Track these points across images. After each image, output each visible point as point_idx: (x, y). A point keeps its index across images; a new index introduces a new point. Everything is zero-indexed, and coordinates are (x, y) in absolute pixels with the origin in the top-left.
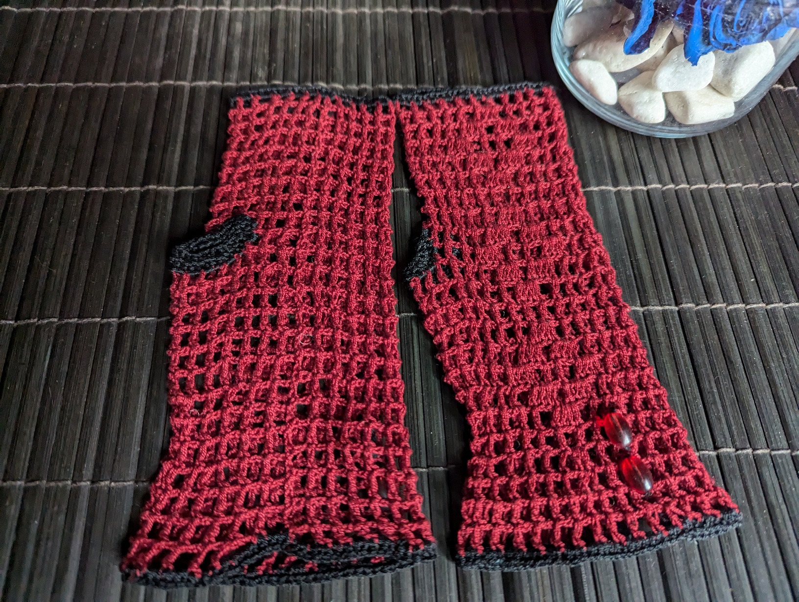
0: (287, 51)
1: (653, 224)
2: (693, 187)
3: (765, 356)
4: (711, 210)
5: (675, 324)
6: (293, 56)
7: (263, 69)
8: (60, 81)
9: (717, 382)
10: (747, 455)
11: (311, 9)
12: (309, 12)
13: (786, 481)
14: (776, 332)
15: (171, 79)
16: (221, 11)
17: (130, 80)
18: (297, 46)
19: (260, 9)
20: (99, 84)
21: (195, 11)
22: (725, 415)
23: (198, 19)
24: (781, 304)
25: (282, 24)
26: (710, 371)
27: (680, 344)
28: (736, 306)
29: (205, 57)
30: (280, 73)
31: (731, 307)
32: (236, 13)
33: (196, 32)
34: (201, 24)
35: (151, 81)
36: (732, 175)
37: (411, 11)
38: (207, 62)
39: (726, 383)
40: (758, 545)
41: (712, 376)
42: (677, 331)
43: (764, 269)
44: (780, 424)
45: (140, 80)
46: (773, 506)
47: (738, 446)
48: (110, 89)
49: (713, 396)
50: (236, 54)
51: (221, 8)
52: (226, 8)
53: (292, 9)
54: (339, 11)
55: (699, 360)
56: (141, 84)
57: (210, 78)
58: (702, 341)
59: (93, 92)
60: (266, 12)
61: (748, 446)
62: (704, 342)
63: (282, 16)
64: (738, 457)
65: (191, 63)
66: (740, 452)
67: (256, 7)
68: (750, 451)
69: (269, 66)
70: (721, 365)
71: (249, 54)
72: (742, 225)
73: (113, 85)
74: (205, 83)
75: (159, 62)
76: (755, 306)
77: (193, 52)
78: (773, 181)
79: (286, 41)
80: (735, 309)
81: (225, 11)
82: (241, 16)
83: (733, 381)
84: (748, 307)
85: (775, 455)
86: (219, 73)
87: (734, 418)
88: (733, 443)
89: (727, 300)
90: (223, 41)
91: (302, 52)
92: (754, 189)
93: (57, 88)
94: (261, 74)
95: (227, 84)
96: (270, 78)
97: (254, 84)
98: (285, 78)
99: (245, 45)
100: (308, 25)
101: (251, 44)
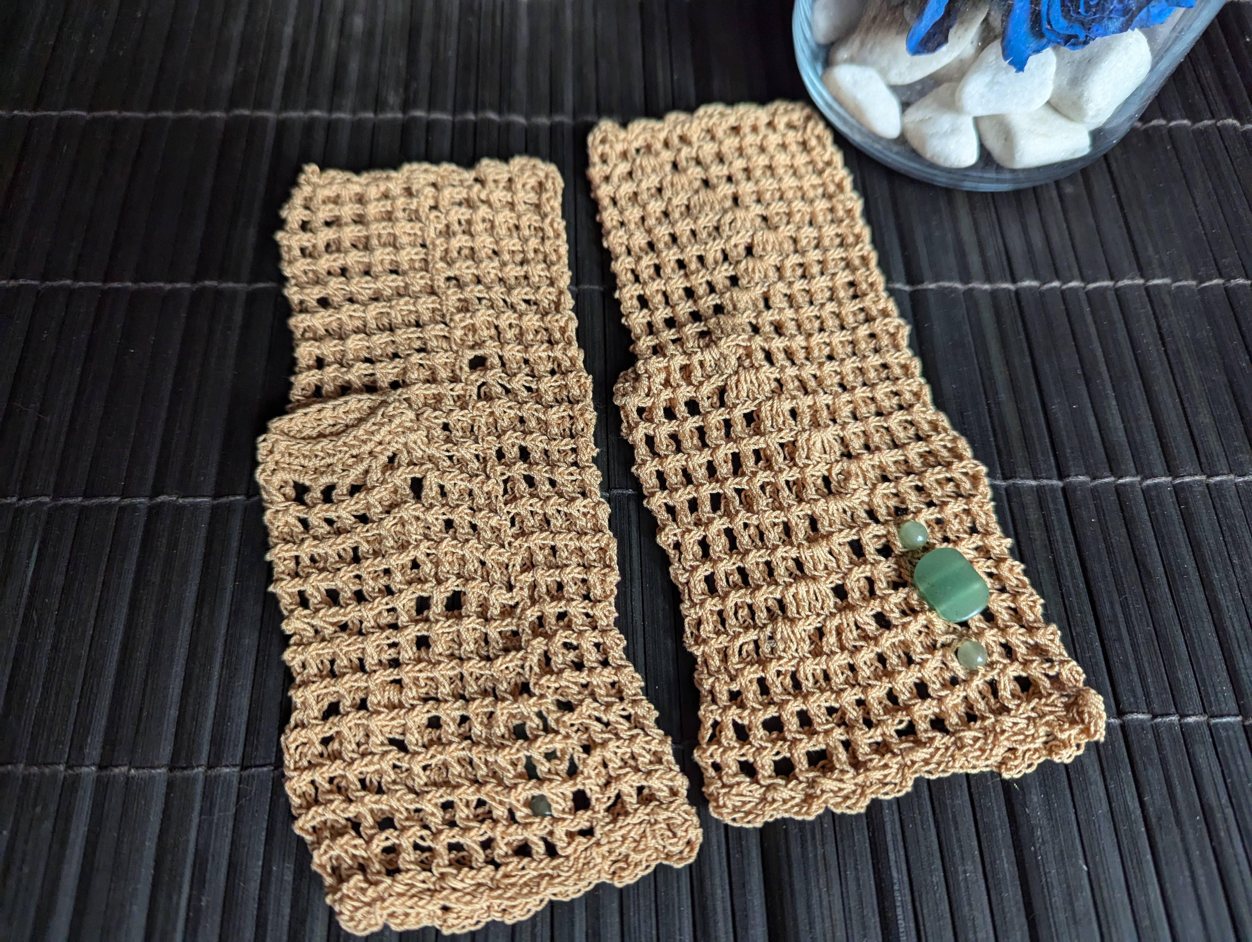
0: (435, 61)
1: (1025, 345)
2: (1092, 286)
3: (1204, 561)
4: (1120, 325)
5: (1057, 511)
6: (446, 71)
7: (396, 93)
8: (64, 109)
9: (1124, 606)
10: (1171, 725)
13: (1233, 767)
14: (1223, 521)
15: (244, 106)
17: (179, 108)
18: (451, 53)
20: (128, 114)
22: (1136, 659)
23: (293, 9)
24: (1232, 477)
25: (428, 18)
26: (1113, 588)
27: (1064, 541)
28: (1156, 481)
29: (302, 72)
30: (424, 97)
31: (1149, 482)
33: (288, 30)
34: (297, 19)
35: (214, 109)
36: (1155, 264)
38: (305, 81)
39: (1138, 607)
40: (1187, 873)
41: (1116, 596)
42: (1060, 521)
43: (1204, 418)
44: (1225, 674)
45: (195, 107)
46: (1211, 808)
47: (1158, 711)
48: (147, 123)
49: (1118, 628)
50: (354, 65)
55: (1095, 568)
56: (197, 114)
57: (310, 106)
58: (1101, 538)
59: (118, 126)
61: (1173, 710)
62: (1105, 540)
63: (429, 6)
64: (1155, 728)
65: (280, 79)
66: (1159, 720)
68: (1175, 718)
69: (406, 87)
70: (1131, 577)
71: (374, 66)
72: (1171, 347)
73: (152, 115)
74: (301, 114)
75: (227, 79)
76: (1187, 479)
77: (284, 61)
78: (1221, 276)
79: (434, 45)
80: (1156, 485)
82: (362, 5)
83: (1151, 604)
84: (1178, 481)
85: (1216, 724)
86: (324, 98)
87: (1150, 662)
88: (1149, 704)
89: (1143, 471)
90: (332, 44)
91: (461, 64)
92: (1188, 288)
93: (62, 119)
94: (393, 98)
95: (336, 115)
96: (406, 106)
97: (381, 116)
98: (431, 107)
99: (368, 52)
100: (471, 19)
101: (378, 50)
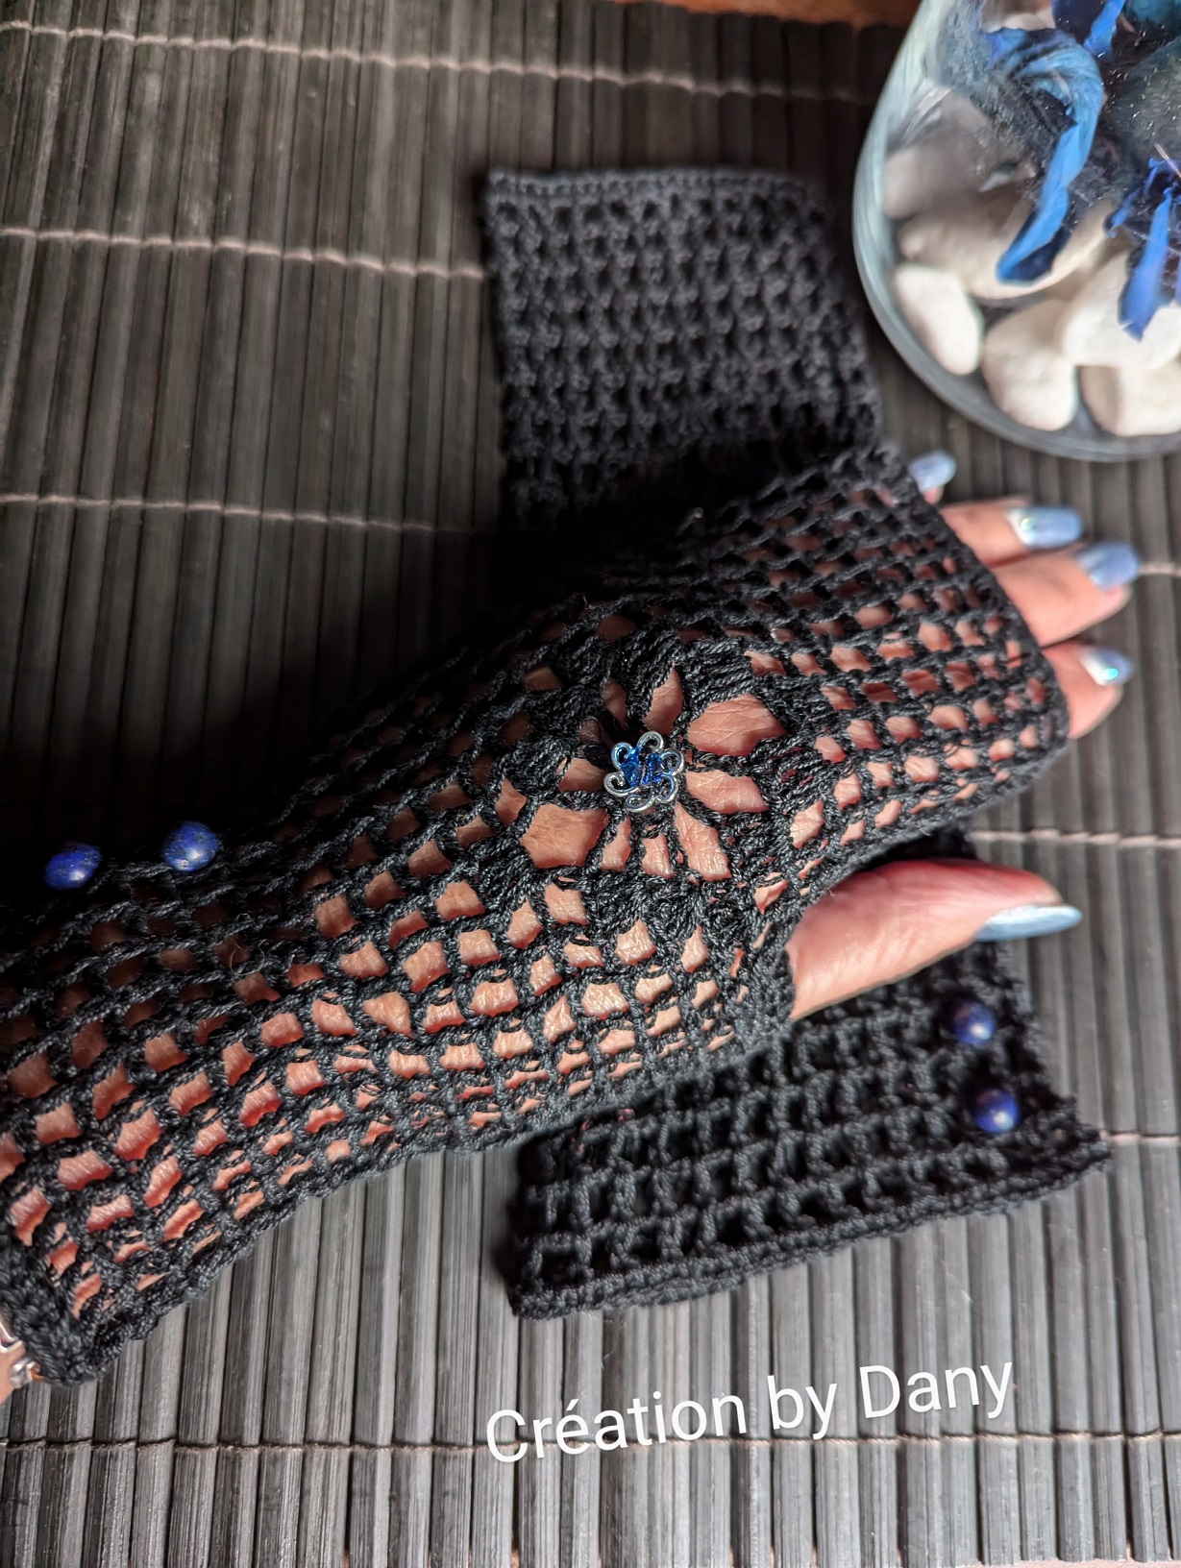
0: (259, 160)
6: (273, 177)
7: (203, 206)
11: (322, 53)
12: (318, 60)
16: (112, 41)
18: (282, 147)
19: (205, 44)
21: (52, 38)
23: (59, 58)
25: (251, 89)
29: (72, 164)
30: (240, 217)
32: (149, 47)
33: (53, 94)
34: (66, 73)
37: (552, 73)
38: (76, 178)
50: (145, 160)
51: (113, 34)
52: (125, 36)
53: (278, 48)
54: (388, 61)
57: (82, 224)
60: (218, 51)
63: (254, 66)
65: (41, 177)
67: (196, 36)
69: (217, 199)
71: (173, 162)
74: (70, 235)
77: (47, 148)
79: (259, 133)
81: (121, 41)
82: (157, 59)
85: (1148, 1145)
86: (102, 212)
90: (115, 123)
91: (296, 167)
94: (198, 215)
95: (118, 240)
96: (216, 230)
97: (180, 244)
98: (250, 236)
99: (164, 139)
100: (314, 94)
101: (178, 135)
